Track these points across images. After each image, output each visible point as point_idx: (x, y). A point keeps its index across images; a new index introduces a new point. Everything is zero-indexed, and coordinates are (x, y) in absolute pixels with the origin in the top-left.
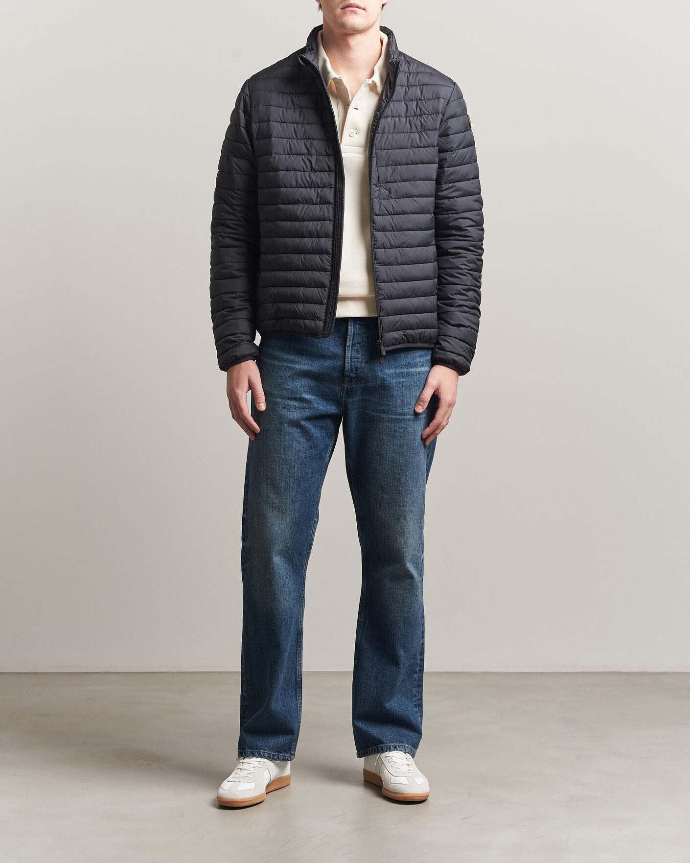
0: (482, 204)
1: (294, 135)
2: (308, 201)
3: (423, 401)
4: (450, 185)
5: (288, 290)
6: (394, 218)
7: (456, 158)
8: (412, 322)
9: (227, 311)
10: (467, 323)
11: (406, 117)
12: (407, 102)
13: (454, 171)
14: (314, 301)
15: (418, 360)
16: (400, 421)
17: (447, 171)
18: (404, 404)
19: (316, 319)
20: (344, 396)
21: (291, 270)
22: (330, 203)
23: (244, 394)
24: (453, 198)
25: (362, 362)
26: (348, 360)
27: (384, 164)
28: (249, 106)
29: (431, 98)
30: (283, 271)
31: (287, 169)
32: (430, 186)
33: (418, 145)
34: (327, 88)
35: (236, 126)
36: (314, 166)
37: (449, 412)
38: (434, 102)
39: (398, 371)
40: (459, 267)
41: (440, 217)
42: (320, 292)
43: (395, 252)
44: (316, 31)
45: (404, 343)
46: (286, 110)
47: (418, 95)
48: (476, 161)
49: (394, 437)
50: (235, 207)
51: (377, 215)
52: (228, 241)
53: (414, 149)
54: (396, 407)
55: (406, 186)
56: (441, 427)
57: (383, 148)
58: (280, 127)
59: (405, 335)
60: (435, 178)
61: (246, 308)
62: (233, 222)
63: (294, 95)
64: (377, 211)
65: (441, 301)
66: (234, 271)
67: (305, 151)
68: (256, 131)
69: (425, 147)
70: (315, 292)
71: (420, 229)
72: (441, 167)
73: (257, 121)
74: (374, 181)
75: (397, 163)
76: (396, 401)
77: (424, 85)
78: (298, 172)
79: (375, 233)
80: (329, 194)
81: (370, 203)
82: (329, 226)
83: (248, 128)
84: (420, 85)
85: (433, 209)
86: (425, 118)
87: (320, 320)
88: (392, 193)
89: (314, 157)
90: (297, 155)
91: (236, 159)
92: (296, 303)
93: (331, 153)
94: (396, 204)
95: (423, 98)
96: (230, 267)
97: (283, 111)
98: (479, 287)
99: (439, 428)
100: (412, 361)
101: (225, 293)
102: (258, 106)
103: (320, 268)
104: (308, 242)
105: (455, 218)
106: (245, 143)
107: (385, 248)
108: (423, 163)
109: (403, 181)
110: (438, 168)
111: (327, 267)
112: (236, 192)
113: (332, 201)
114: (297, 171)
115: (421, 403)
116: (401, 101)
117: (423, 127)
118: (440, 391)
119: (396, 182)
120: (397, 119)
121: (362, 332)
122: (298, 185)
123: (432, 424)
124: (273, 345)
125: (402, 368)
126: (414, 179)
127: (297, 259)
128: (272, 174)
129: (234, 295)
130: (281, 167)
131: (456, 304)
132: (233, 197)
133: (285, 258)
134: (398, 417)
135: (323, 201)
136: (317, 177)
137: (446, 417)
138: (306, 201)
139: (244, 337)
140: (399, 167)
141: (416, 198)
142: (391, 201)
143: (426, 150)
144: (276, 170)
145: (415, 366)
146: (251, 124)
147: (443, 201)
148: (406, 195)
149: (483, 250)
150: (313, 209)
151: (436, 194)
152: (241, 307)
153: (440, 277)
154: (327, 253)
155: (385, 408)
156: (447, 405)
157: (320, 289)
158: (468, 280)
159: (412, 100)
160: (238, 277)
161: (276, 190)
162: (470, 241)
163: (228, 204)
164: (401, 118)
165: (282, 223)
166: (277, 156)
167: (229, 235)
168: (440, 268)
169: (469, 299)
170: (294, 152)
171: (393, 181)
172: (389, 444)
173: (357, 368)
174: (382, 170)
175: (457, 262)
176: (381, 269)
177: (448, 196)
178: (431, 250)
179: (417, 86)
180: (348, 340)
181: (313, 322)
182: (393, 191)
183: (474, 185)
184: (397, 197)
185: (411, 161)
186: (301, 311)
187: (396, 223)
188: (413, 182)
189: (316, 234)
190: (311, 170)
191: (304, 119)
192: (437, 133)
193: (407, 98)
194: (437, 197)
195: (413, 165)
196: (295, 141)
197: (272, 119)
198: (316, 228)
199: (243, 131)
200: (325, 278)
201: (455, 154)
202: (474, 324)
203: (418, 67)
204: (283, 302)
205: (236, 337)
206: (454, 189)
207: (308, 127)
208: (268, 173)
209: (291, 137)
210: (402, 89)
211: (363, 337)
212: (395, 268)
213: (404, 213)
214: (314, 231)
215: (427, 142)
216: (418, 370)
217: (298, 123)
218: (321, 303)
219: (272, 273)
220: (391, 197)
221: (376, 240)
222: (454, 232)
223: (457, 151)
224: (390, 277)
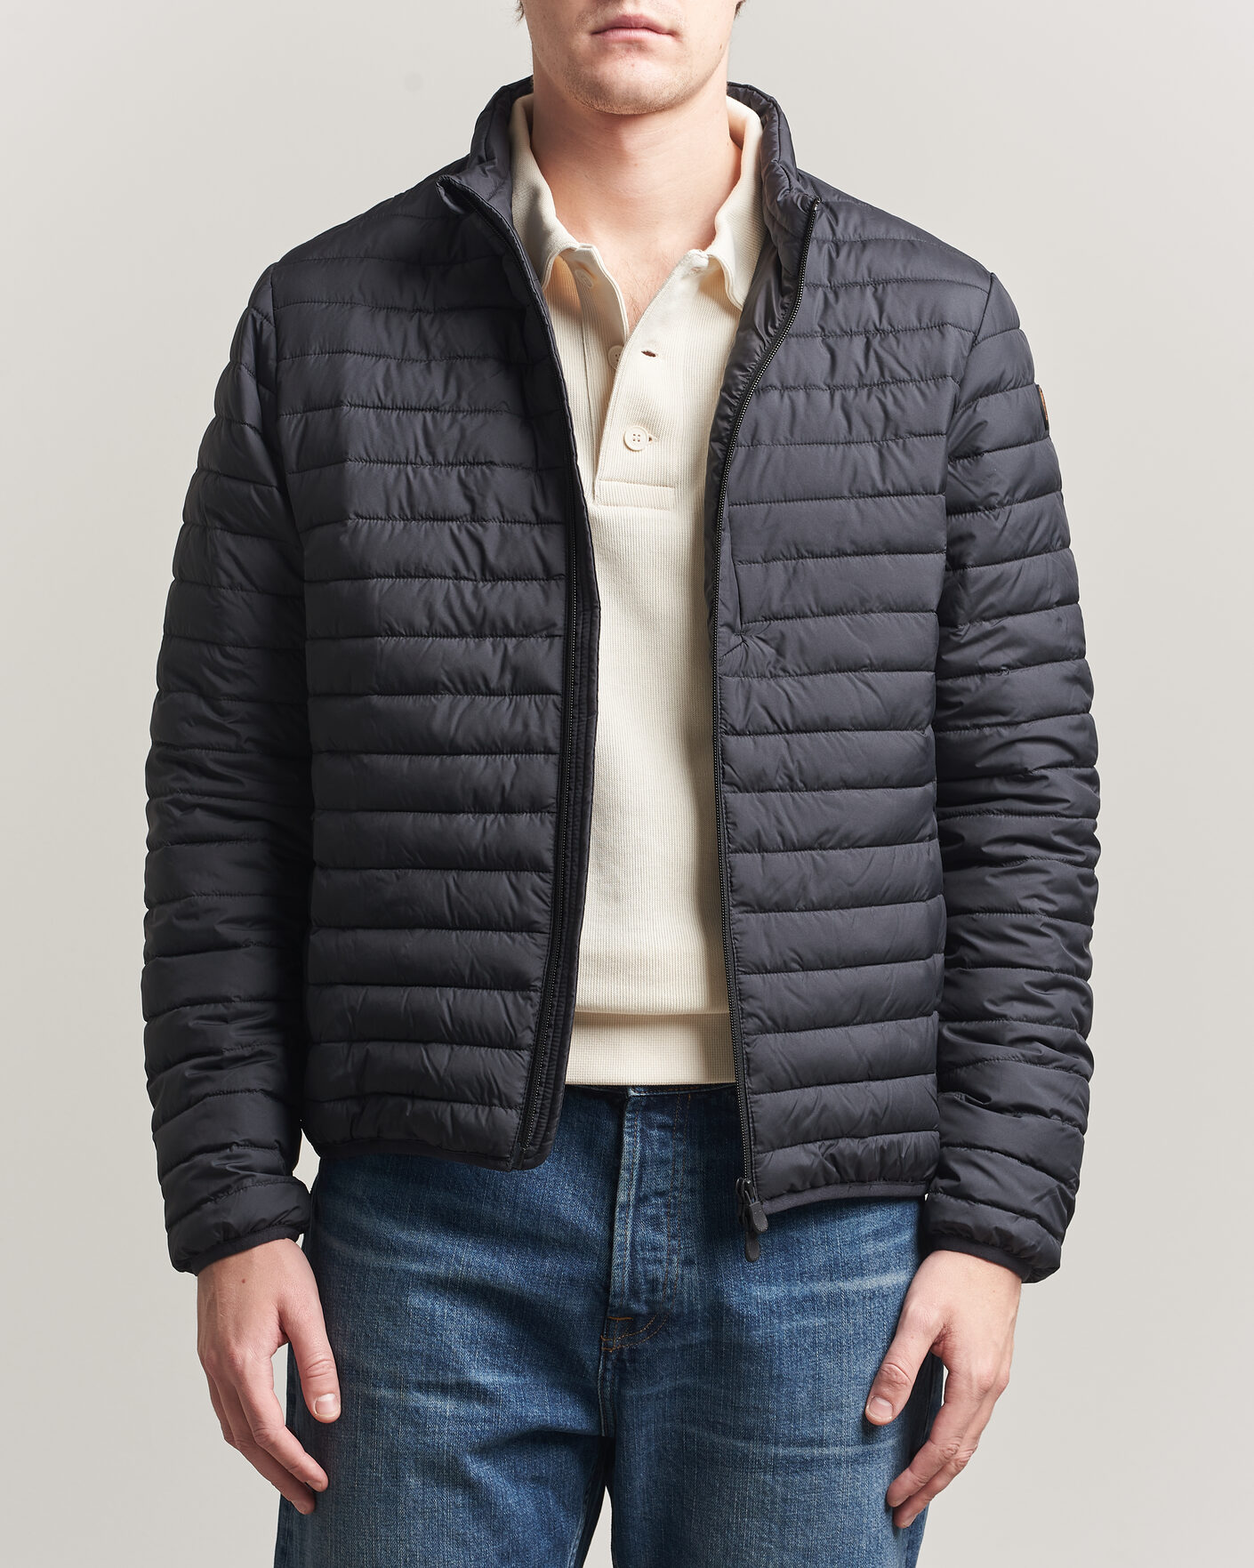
0: (1089, 688)
1: (423, 452)
2: (472, 685)
3: (891, 1383)
4: (987, 626)
5: (399, 997)
6: (795, 746)
7: (1006, 533)
8: (857, 1110)
9: (195, 1067)
10: (1048, 1101)
11: (832, 390)
12: (831, 341)
13: (999, 578)
14: (489, 1035)
15: (869, 1248)
16: (807, 1465)
17: (977, 579)
18: (820, 1406)
19: (496, 1102)
20: (608, 1376)
21: (411, 924)
22: (547, 691)
23: (265, 1359)
24: (997, 670)
25: (670, 1262)
26: (621, 1257)
27: (758, 552)
28: (272, 354)
29: (915, 323)
30: (386, 927)
31: (398, 570)
32: (917, 631)
33: (874, 485)
34: (541, 290)
35: (230, 421)
36: (491, 556)
37: (984, 1414)
38: (926, 341)
39: (798, 1290)
40: (1019, 906)
41: (953, 736)
42: (510, 1006)
43: (799, 863)
44: (506, 98)
45: (828, 1184)
46: (399, 366)
47: (870, 315)
48: (1066, 543)
49: (784, 1523)
50: (226, 704)
51: (738, 734)
52: (203, 821)
53: (861, 501)
54: (793, 1418)
55: (838, 633)
56: (952, 1468)
57: (754, 497)
58: (373, 423)
59: (833, 1159)
60: (934, 603)
61: (262, 1053)
62: (219, 755)
63: (429, 317)
64: (737, 717)
65: (956, 1025)
66: (222, 922)
67: (460, 505)
68: (297, 439)
69: (899, 493)
70: (492, 1005)
71: (884, 784)
72: (955, 564)
73: (300, 407)
74: (725, 614)
75: (802, 552)
76: (791, 1396)
77: (887, 282)
78: (437, 582)
79: (730, 797)
80: (545, 658)
81: (714, 693)
82: (544, 771)
83: (269, 432)
84: (875, 284)
85: (926, 712)
86: (899, 396)
87: (509, 1105)
88: (788, 656)
89: (493, 527)
90: (434, 520)
91: (229, 540)
92: (426, 1043)
93: (551, 512)
94: (802, 692)
95: (886, 326)
96: (209, 911)
97: (388, 370)
98: (1086, 974)
99: (947, 1468)
100: (847, 1254)
101: (193, 1002)
102: (304, 354)
103: (511, 921)
104: (473, 828)
105: (1001, 741)
106: (257, 480)
107: (762, 849)
108: (892, 550)
109: (827, 613)
110: (947, 569)
111: (535, 916)
112: (230, 650)
113: (556, 684)
114: (433, 576)
115: (886, 1390)
116: (812, 335)
117: (892, 424)
118: (950, 1344)
119: (800, 615)
120: (800, 397)
121: (670, 1155)
122: (439, 629)
123: (920, 1459)
124: (360, 1193)
125: (811, 1278)
126: (862, 607)
127: (431, 886)
128: (346, 586)
129: (220, 1009)
130: (376, 566)
131: (1010, 1036)
132: (219, 671)
133: (391, 882)
134: (799, 1451)
135: (525, 684)
136: (501, 599)
137: (972, 1431)
138: (464, 683)
139: (257, 1157)
140: (810, 562)
141: (869, 676)
142: (783, 682)
143: (904, 506)
144: (360, 573)
145: (859, 1270)
146: (278, 417)
147: (961, 682)
148: (837, 662)
149: (1097, 845)
150: (489, 711)
151: (939, 658)
152: (246, 1052)
153: (954, 944)
154: (538, 866)
155: (751, 1421)
156: (975, 1390)
157: (509, 996)
158: (1048, 948)
159: (851, 334)
160: (236, 946)
161: (361, 644)
162: (1056, 814)
163: (202, 694)
164: (814, 393)
165: (383, 761)
166: (364, 525)
167: (205, 800)
168: (953, 910)
169: (1054, 1017)
170: (422, 509)
171: (790, 612)
172: (765, 1545)
173: (653, 1285)
174: (752, 574)
175: (1013, 887)
176: (750, 923)
177: (981, 663)
178: (924, 855)
179: (863, 286)
180: (622, 1185)
181: (483, 1113)
182: (791, 648)
183: (1064, 625)
184: (805, 670)
185: (853, 542)
186: (442, 1072)
187: (803, 763)
188: (858, 617)
189: (498, 799)
190: (483, 574)
191: (459, 396)
192: (940, 446)
193: (831, 325)
194: (942, 670)
195: (858, 558)
196: (426, 471)
197: (349, 395)
198: (499, 778)
199: (253, 438)
200: (529, 955)
201: (1002, 519)
202: (1074, 1101)
203: (863, 223)
204: (384, 1040)
205: (228, 1158)
206: (999, 638)
207: (472, 422)
208: (332, 584)
209: (412, 456)
210: (814, 297)
211: (676, 1171)
212: (799, 923)
213: (828, 726)
214: (491, 788)
215: (907, 478)
216: (871, 1283)
217: (437, 410)
218: (512, 1045)
219: (347, 938)
220: (784, 670)
221: (734, 824)
222: (1001, 787)
223: (1007, 508)
224: (781, 954)
